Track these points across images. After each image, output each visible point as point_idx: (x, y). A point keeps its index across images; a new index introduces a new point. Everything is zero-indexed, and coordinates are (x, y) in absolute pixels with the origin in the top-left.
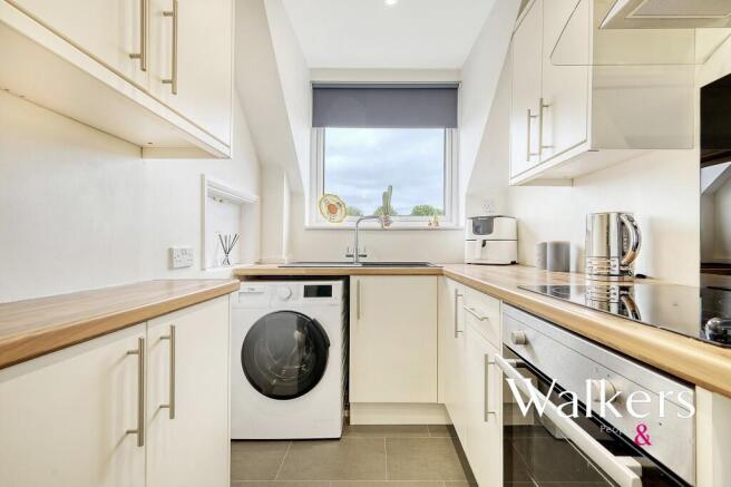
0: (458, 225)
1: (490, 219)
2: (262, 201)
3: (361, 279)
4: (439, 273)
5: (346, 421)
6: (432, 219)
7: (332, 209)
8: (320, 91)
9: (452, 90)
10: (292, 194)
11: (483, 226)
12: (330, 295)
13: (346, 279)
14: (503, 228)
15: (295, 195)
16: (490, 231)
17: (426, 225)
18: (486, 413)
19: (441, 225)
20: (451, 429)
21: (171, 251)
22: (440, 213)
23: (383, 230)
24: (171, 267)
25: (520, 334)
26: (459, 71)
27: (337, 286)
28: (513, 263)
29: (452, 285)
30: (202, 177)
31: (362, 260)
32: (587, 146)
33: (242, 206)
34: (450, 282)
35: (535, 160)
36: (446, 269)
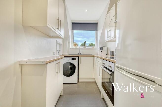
0: (97, 48)
1: (103, 47)
2: (63, 44)
3: (81, 57)
4: (94, 56)
5: (78, 81)
6: (93, 47)
7: (75, 45)
8: (73, 24)
9: (97, 24)
10: (68, 42)
11: (101, 48)
12: (76, 60)
13: (78, 57)
14: (105, 49)
15: (69, 43)
16: (102, 49)
17: (92, 48)
18: (100, 75)
19: (94, 48)
20: (96, 82)
21: (53, 52)
22: (94, 46)
23: (84, 49)
24: (53, 54)
25: (103, 63)
26: (98, 20)
27: (77, 58)
28: (107, 55)
29: (96, 58)
30: (56, 40)
31: (81, 54)
32: (114, 38)
33: (60, 44)
34: (95, 57)
35: (108, 38)
36: (95, 55)
